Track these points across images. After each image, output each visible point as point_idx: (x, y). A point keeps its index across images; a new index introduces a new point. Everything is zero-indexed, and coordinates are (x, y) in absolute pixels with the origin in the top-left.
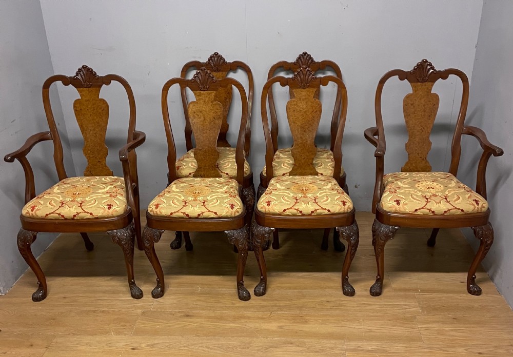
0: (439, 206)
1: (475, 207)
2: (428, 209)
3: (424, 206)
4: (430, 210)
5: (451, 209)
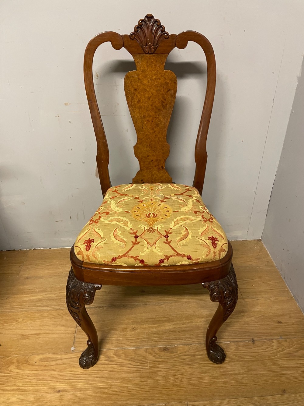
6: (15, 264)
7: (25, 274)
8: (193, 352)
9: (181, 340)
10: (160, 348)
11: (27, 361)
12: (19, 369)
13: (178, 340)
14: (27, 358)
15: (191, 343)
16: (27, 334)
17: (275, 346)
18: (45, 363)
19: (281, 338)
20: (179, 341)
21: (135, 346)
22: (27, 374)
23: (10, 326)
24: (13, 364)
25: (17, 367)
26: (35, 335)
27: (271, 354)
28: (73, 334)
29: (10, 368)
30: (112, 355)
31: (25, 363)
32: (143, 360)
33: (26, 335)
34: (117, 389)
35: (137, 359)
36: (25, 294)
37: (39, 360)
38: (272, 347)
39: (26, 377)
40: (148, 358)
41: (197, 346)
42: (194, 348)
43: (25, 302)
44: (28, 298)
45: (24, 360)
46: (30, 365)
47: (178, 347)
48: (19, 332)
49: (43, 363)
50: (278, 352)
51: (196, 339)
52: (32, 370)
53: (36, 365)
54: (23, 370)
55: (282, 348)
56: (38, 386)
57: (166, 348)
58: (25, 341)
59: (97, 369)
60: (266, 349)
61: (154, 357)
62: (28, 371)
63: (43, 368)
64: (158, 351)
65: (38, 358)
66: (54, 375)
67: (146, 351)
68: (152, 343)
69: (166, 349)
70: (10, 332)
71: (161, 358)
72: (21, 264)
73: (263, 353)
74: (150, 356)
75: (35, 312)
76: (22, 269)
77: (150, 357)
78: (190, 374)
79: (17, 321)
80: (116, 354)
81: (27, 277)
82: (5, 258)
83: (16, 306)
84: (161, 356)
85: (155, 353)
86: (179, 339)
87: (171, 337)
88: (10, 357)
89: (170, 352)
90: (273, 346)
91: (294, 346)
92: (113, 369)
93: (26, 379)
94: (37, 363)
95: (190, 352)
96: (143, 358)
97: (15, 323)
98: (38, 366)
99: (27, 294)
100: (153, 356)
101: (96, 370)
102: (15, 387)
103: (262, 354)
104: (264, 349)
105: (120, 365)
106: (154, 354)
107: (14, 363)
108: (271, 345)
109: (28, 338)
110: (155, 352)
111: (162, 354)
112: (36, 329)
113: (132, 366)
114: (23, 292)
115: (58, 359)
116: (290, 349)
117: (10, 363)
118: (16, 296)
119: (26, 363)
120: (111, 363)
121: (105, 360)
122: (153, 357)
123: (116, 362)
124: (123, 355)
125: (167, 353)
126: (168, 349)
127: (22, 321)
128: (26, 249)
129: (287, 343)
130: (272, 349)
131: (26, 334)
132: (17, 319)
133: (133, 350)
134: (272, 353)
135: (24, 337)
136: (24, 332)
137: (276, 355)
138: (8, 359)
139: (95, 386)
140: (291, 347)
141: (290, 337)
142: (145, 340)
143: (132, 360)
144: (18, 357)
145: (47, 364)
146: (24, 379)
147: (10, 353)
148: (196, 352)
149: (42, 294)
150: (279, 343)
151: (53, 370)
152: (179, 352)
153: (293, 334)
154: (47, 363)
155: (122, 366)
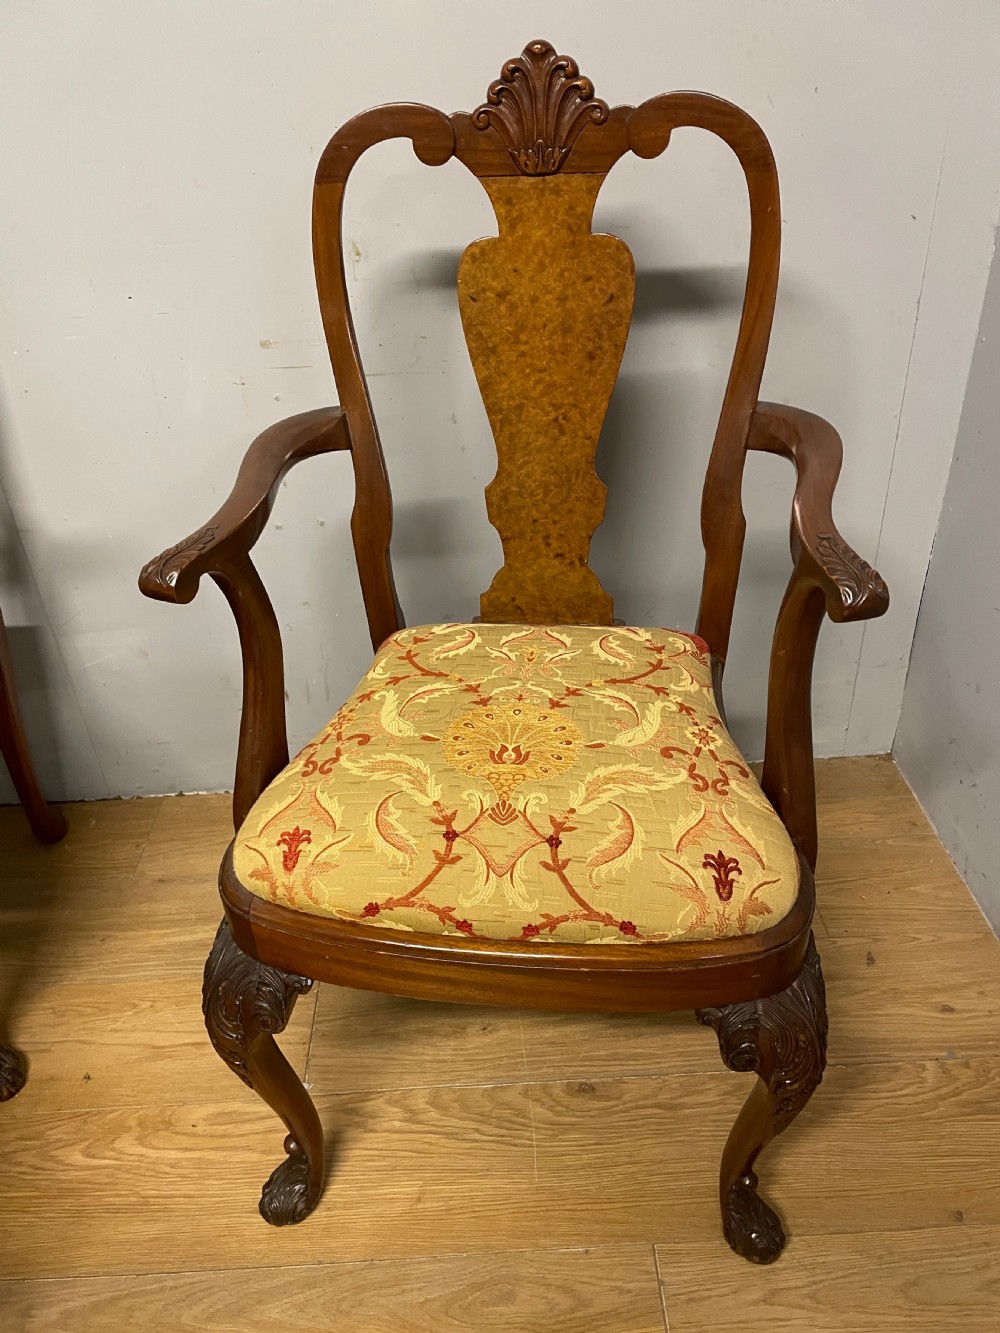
0: (500, 896)
1: (705, 911)
2: (431, 908)
3: (414, 893)
4: (445, 914)
5: (566, 918)
6: (124, 841)
7: (153, 869)
8: (671, 1099)
9: (633, 1062)
10: (568, 1084)
11: (168, 1124)
12: (145, 1146)
13: (623, 1063)
14: (169, 1113)
15: (666, 1071)
16: (168, 1044)
17: (930, 1081)
18: (223, 1127)
19: (952, 1056)
20: (628, 1065)
21: (491, 1078)
22: (170, 1159)
23: (115, 1021)
24: (126, 1132)
25: (141, 1140)
26: (190, 1048)
27: (917, 1103)
28: (304, 1044)
29: (117, 1145)
30: (423, 1106)
31: (162, 1127)
32: (515, 1119)
33: (162, 1047)
34: (440, 1204)
35: (498, 1118)
36: (155, 929)
37: (204, 1120)
38: (921, 1083)
39: (168, 1169)
40: (532, 1116)
41: (681, 1079)
42: (674, 1086)
43: (157, 951)
44: (166, 939)
45: (159, 1119)
46: (177, 1133)
47: (624, 1082)
48: (142, 1037)
49: (215, 1127)
50: (942, 1098)
51: (679, 1059)
52: (186, 1149)
53: (195, 1135)
54: (158, 1148)
55: (954, 1085)
56: (203, 1196)
57: (586, 1084)
58: (160, 1064)
59: (379, 1146)
60: (901, 1089)
61: (551, 1111)
62: (173, 1152)
63: (217, 1143)
64: (562, 1094)
65: (199, 1113)
66: (249, 1162)
67: (525, 1093)
68: (545, 1070)
69: (586, 1089)
70: (117, 1038)
71: (571, 1113)
72: (141, 841)
73: (894, 1101)
74: (538, 1109)
75: (189, 981)
76: (145, 854)
77: (536, 1110)
78: (661, 1162)
79: (135, 1008)
80: (434, 1102)
81: (160, 877)
82: (94, 822)
83: (131, 962)
84: (572, 1107)
85: (554, 1100)
86: (628, 1058)
87: (602, 1053)
88: (120, 1112)
89: (600, 1098)
90: (923, 1081)
91: (994, 1079)
92: (426, 1146)
93: (167, 1173)
94: (199, 1129)
95: (662, 1098)
96: (517, 1116)
97: (130, 1013)
98: (203, 1136)
99: (162, 928)
100: (548, 1109)
101: (376, 1149)
102: (135, 1200)
103: (887, 1104)
104: (895, 1090)
105: (444, 1133)
106: (551, 1103)
107: (130, 1128)
108: (919, 1077)
109: (169, 1057)
110: (554, 1095)
111: (577, 1102)
112: (194, 1029)
113: (485, 1138)
114: (149, 922)
115: (259, 1115)
116: (980, 1090)
117: (119, 1129)
118: (130, 933)
119: (166, 1129)
120: (419, 1127)
121: (400, 1121)
122: (546, 1111)
123: (434, 1125)
124: (456, 1105)
125: (590, 1099)
126: (594, 1089)
127: (151, 1006)
128: (152, 796)
129: (970, 1072)
130: (921, 1090)
131: (163, 1044)
132: (136, 1002)
133: (486, 1090)
134: (923, 1102)
135: (157, 1052)
136: (159, 1040)
137: (934, 1109)
138: (111, 1116)
139: (372, 1195)
140: (984, 1084)
141: (980, 1053)
142: (523, 1062)
143: (483, 1118)
144: (141, 1112)
145: (228, 1132)
146: (160, 1175)
147: (118, 1101)
148: (681, 1097)
149: (206, 928)
150: (944, 1072)
151: (248, 1148)
152: (626, 1097)
153: (990, 1043)
154: (230, 1128)
155: (450, 1135)
